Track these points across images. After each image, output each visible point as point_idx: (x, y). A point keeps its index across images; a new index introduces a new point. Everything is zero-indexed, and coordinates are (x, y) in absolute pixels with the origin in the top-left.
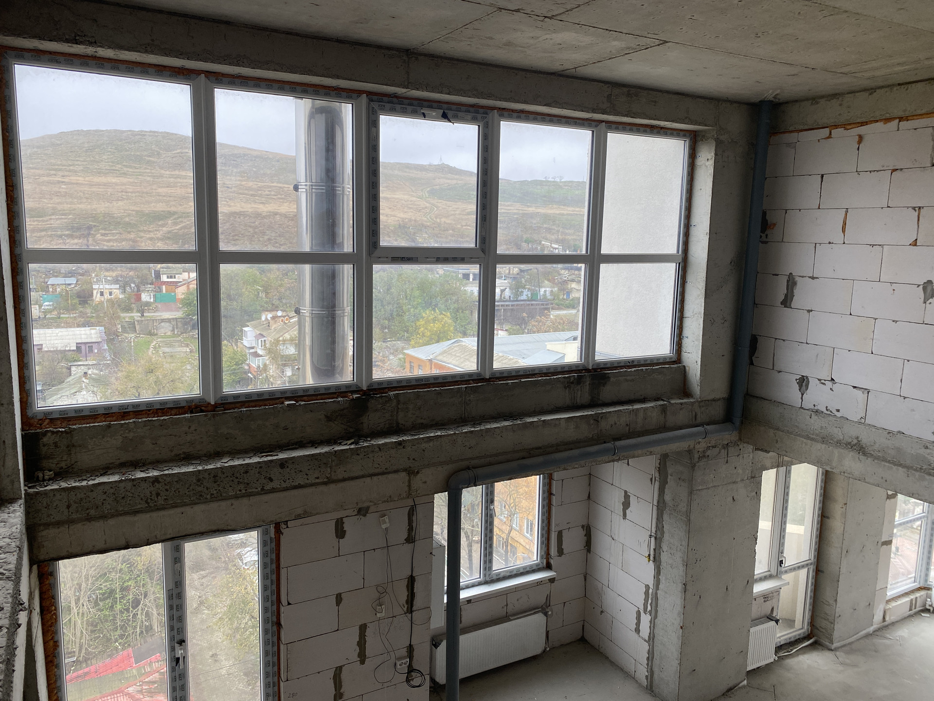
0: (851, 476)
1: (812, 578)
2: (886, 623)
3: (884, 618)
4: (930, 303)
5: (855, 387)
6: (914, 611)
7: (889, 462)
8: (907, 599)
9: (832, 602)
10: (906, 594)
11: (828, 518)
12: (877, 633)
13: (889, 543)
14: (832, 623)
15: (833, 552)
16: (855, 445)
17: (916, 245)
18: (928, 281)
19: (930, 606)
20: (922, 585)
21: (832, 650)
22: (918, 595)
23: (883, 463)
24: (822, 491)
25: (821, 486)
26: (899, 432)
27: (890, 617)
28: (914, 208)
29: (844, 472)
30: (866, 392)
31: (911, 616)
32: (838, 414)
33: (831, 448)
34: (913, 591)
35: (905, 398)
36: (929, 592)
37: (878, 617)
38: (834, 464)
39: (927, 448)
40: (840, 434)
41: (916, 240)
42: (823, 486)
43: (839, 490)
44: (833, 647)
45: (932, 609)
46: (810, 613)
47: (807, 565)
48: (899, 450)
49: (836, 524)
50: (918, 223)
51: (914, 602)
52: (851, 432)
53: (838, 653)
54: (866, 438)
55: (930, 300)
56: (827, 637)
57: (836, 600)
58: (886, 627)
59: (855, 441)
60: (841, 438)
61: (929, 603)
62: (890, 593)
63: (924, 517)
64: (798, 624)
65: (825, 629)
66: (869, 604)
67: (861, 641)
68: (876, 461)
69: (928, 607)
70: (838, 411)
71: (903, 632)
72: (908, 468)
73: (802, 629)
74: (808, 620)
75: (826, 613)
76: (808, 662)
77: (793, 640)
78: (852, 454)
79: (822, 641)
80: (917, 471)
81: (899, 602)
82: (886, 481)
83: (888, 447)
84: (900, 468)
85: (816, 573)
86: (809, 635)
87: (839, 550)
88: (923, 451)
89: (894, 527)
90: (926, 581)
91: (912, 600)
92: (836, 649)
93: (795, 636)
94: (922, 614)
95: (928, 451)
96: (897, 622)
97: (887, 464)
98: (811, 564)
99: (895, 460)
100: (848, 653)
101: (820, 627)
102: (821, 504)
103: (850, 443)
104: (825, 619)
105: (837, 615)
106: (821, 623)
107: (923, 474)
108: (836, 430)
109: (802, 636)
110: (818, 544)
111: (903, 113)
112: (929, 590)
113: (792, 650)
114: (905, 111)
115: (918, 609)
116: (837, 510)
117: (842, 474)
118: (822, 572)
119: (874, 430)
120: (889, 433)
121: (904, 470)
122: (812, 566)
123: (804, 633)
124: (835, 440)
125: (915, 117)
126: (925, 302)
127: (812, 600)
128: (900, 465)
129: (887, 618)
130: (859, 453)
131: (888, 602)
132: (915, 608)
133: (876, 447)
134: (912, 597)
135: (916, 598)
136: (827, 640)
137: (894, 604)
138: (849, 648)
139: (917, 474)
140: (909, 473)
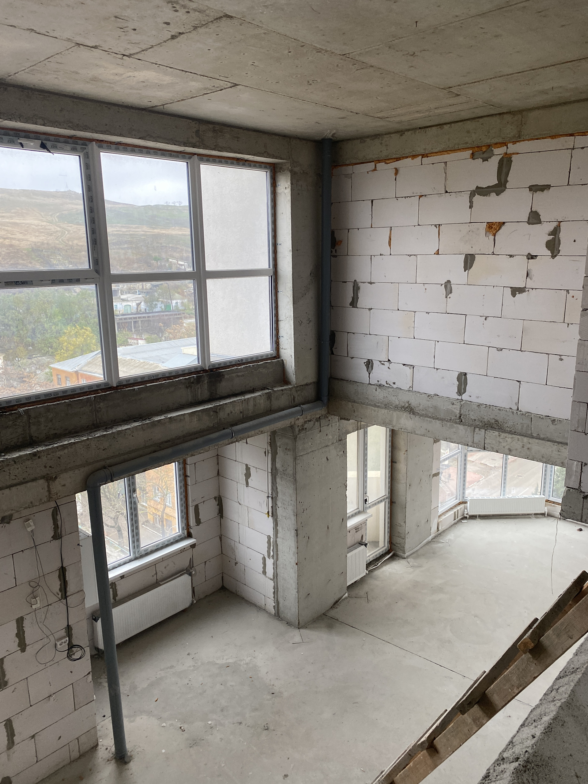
0: (406, 431)
1: (388, 509)
2: (439, 532)
3: (438, 528)
4: (450, 297)
5: (404, 365)
6: (457, 520)
7: (430, 417)
8: (452, 512)
9: (402, 524)
10: (452, 509)
11: (396, 463)
12: (434, 540)
13: (437, 474)
14: (403, 539)
15: (401, 487)
16: (407, 408)
17: (438, 254)
18: (448, 281)
19: (467, 514)
20: (461, 501)
21: (405, 558)
22: (459, 508)
23: (426, 419)
24: (390, 444)
25: (390, 440)
26: (435, 395)
27: (442, 527)
28: (436, 226)
29: (401, 429)
30: (412, 367)
31: (455, 524)
32: (395, 386)
33: (391, 411)
34: (455, 506)
35: (437, 369)
36: (466, 505)
37: (434, 529)
38: (394, 423)
39: (453, 404)
40: (397, 401)
41: (438, 250)
42: (391, 440)
43: (401, 442)
44: (405, 556)
45: (468, 516)
46: (389, 534)
47: (384, 499)
48: (435, 408)
49: (401, 466)
50: (439, 237)
51: (456, 514)
52: (403, 399)
53: (409, 560)
54: (414, 402)
55: (450, 295)
56: (401, 550)
57: (405, 522)
58: (440, 534)
59: (407, 405)
60: (398, 403)
61: (466, 512)
62: (441, 510)
63: (459, 452)
64: (381, 544)
65: (400, 544)
66: (428, 521)
67: (423, 548)
68: (421, 418)
69: (465, 516)
70: (394, 383)
71: (450, 536)
72: (442, 420)
73: (384, 547)
74: (388, 539)
75: (399, 532)
76: (389, 570)
77: (378, 556)
78: (405, 414)
79: (398, 553)
80: (449, 421)
81: (447, 516)
82: (429, 431)
83: (428, 407)
84: (437, 421)
85: (391, 505)
86: (389, 550)
87: (405, 485)
88: (450, 407)
89: (440, 462)
90: (463, 497)
91: (455, 512)
92: (408, 557)
93: (380, 553)
94: (462, 521)
95: (454, 406)
96: (447, 529)
97: (429, 419)
98: (387, 498)
99: (433, 415)
100: (415, 558)
101: (396, 543)
102: (390, 453)
103: (403, 407)
104: (399, 537)
105: (406, 532)
106: (397, 540)
107: (452, 423)
108: (393, 398)
109: (384, 552)
110: (390, 482)
111: (424, 151)
112: (465, 503)
113: (378, 564)
114: (425, 149)
115: (459, 518)
116: (401, 456)
117: (400, 430)
118: (395, 503)
119: (418, 395)
120: (429, 396)
121: (439, 422)
122: (387, 500)
123: (386, 549)
124: (394, 405)
125: (432, 155)
126: (446, 297)
127: (389, 525)
128: (437, 419)
129: (440, 529)
130: (410, 413)
131: (440, 516)
132: (457, 518)
133: (421, 407)
134: (455, 510)
135: (458, 510)
136: (401, 552)
137: (443, 517)
138: (416, 555)
139: (448, 424)
140: (443, 424)
